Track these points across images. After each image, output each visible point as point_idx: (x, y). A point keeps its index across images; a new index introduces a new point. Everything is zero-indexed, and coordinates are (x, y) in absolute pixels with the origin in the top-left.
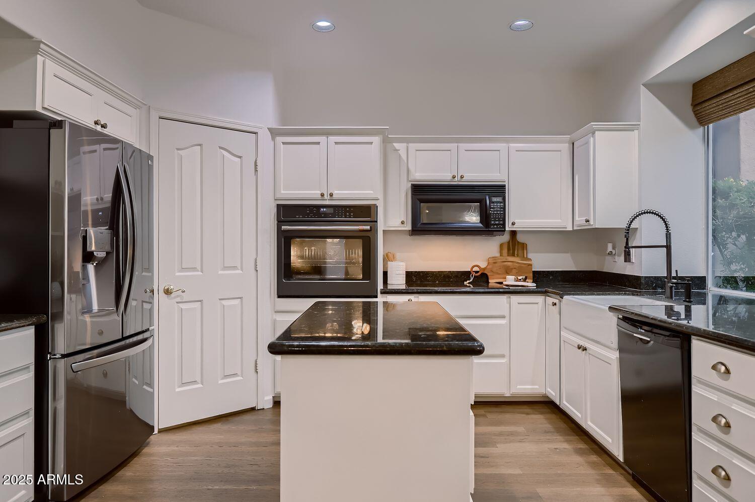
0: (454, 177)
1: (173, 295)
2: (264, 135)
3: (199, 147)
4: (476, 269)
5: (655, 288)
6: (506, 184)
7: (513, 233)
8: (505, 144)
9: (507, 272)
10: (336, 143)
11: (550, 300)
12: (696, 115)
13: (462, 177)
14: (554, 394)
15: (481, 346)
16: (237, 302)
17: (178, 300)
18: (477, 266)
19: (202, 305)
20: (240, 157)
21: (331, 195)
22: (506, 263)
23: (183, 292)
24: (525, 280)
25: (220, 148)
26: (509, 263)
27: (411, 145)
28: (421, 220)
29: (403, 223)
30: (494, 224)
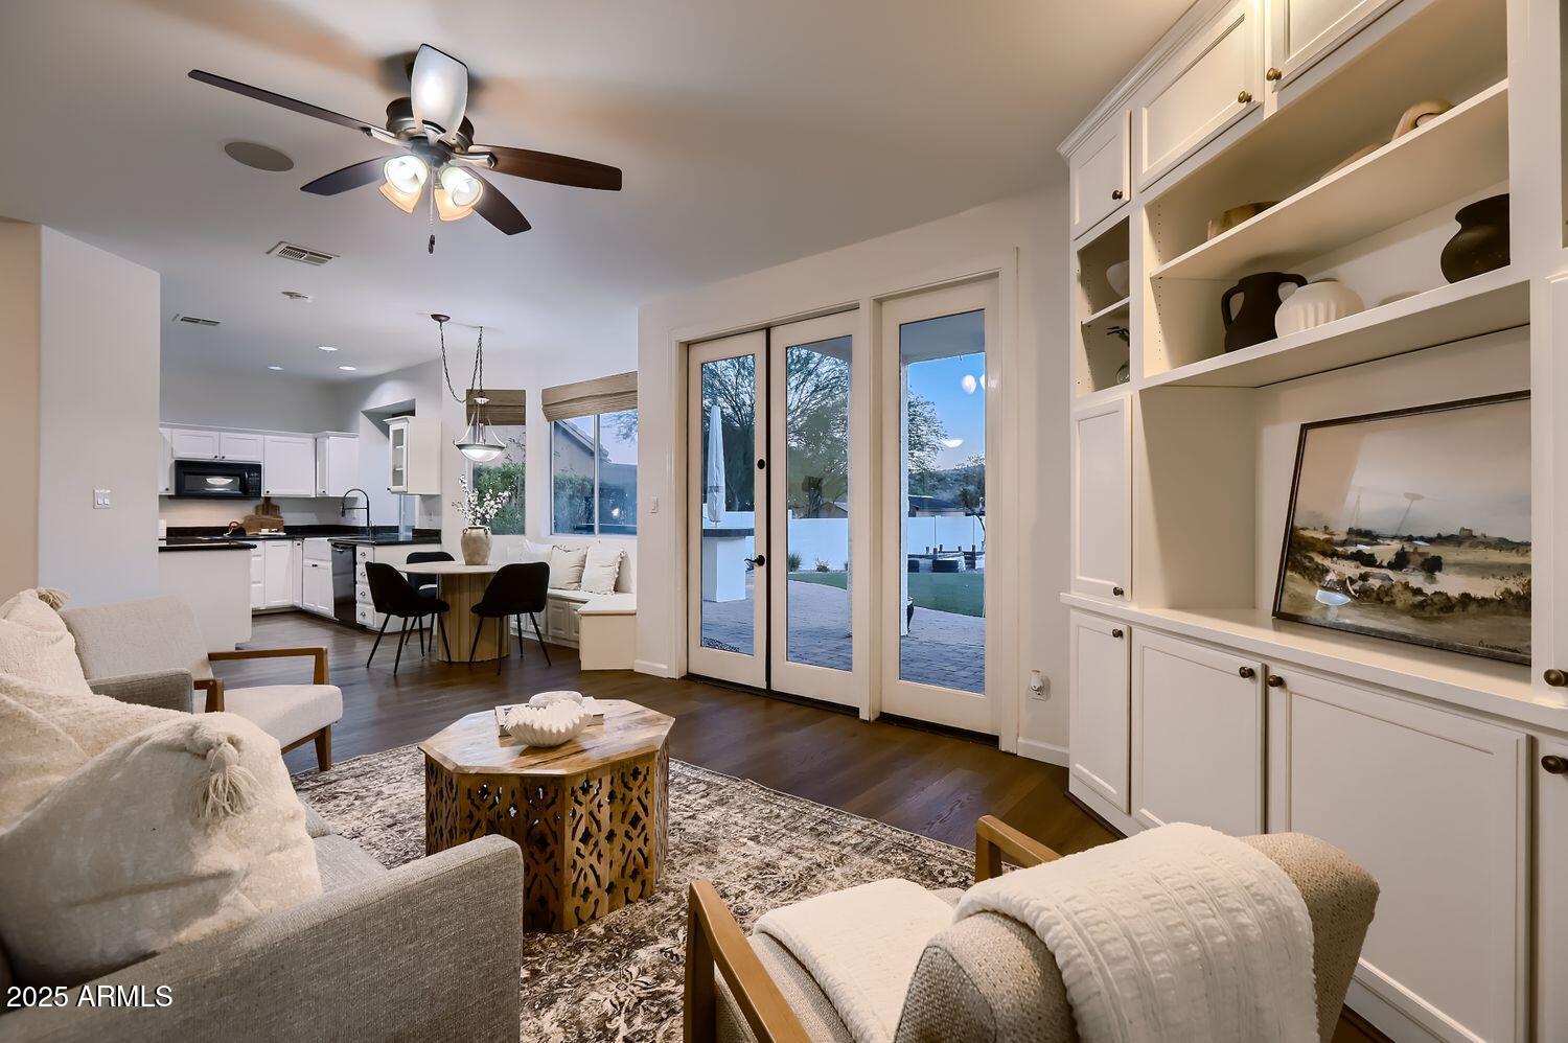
0: (216, 457)
5: (361, 531)
6: (262, 463)
7: (268, 499)
8: (262, 436)
9: (260, 525)
11: (296, 542)
13: (223, 457)
14: (298, 602)
22: (261, 520)
24: (277, 531)
26: (264, 520)
27: (175, 430)
28: (186, 486)
29: (167, 489)
30: (252, 492)
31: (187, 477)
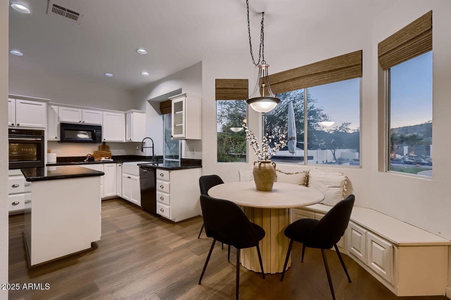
0: (80, 122)
4: (89, 155)
5: (150, 159)
6: (102, 125)
7: (104, 143)
8: (101, 112)
9: (101, 156)
10: (21, 103)
11: (118, 165)
12: (161, 111)
13: (84, 122)
14: (120, 194)
15: (104, 173)
21: (18, 125)
22: (101, 153)
24: (109, 159)
27: (59, 107)
28: (65, 137)
29: (56, 138)
30: (97, 140)
31: (66, 131)
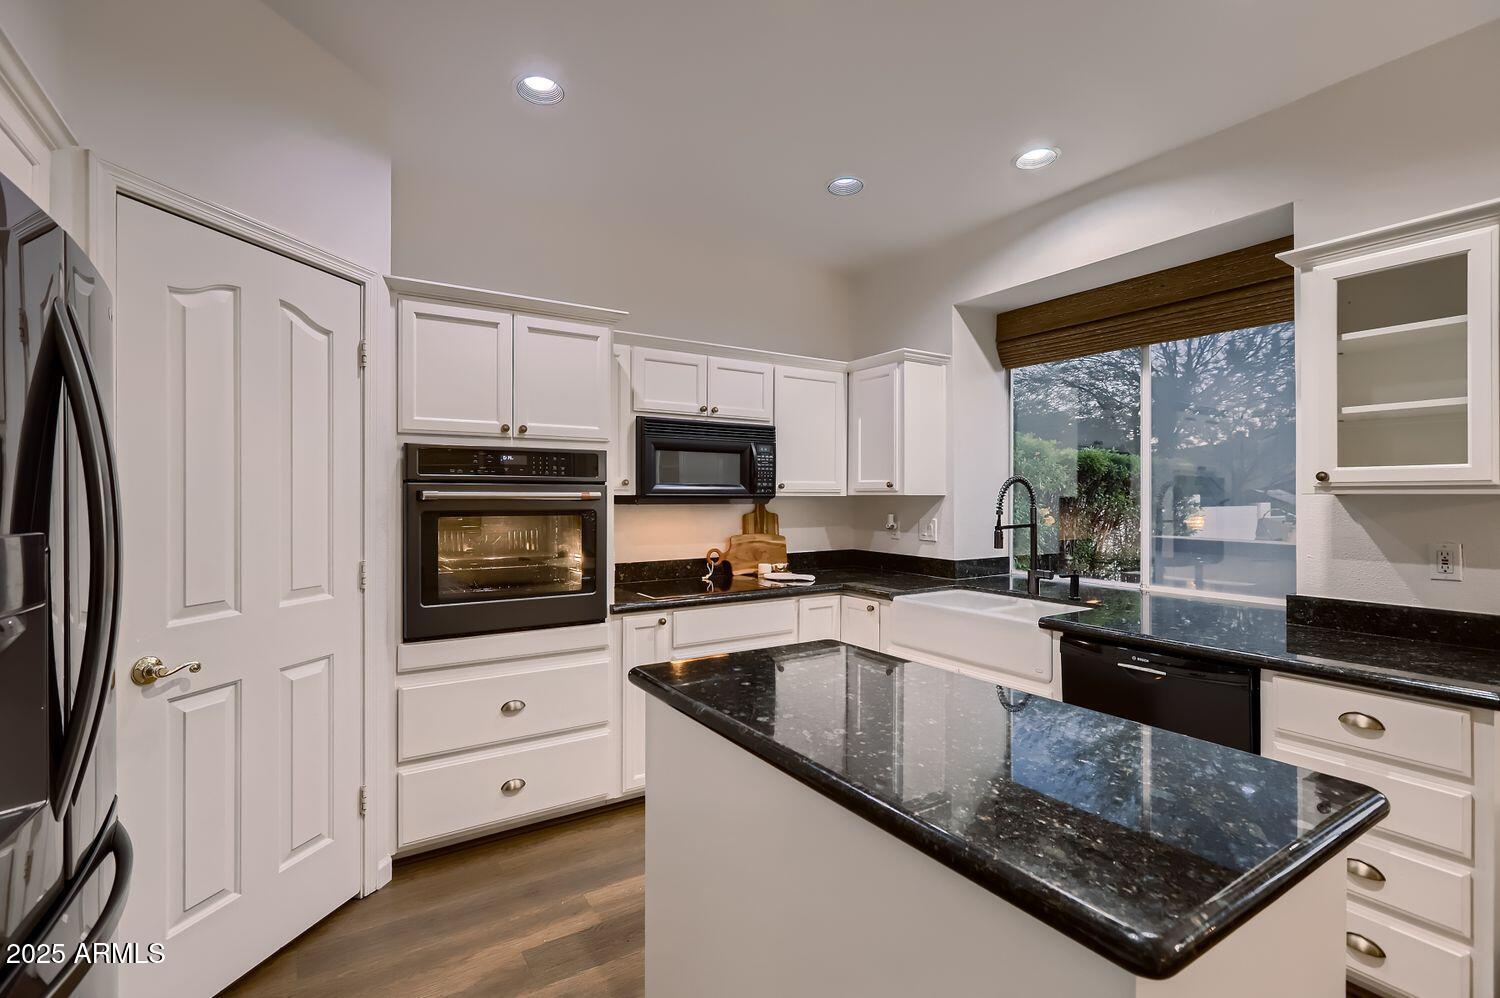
0: (703, 410)
1: (159, 683)
2: (378, 293)
3: (230, 294)
4: (714, 555)
6: (773, 425)
8: (768, 365)
9: (754, 556)
10: (531, 329)
12: (1000, 354)
13: (713, 409)
16: (322, 665)
17: (176, 691)
18: (717, 551)
19: (238, 696)
20: (327, 333)
21: (523, 430)
22: (753, 544)
23: (196, 669)
25: (284, 304)
26: (757, 544)
27: (637, 349)
29: (625, 483)
30: (761, 488)
